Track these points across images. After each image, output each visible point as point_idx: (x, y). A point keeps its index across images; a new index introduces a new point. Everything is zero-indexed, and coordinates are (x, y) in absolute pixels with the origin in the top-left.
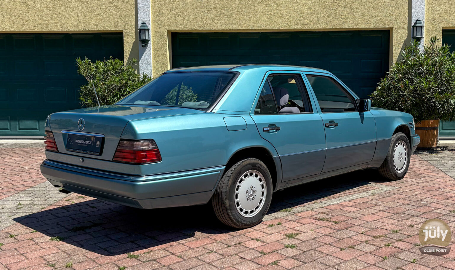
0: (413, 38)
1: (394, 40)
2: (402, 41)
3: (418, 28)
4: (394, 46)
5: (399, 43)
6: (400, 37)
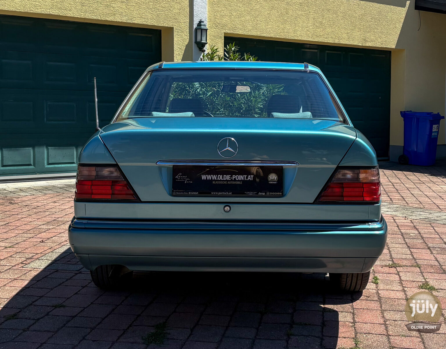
0: (196, 42)
1: (175, 44)
2: (184, 46)
3: (203, 31)
4: (175, 51)
5: (180, 48)
6: (181, 41)
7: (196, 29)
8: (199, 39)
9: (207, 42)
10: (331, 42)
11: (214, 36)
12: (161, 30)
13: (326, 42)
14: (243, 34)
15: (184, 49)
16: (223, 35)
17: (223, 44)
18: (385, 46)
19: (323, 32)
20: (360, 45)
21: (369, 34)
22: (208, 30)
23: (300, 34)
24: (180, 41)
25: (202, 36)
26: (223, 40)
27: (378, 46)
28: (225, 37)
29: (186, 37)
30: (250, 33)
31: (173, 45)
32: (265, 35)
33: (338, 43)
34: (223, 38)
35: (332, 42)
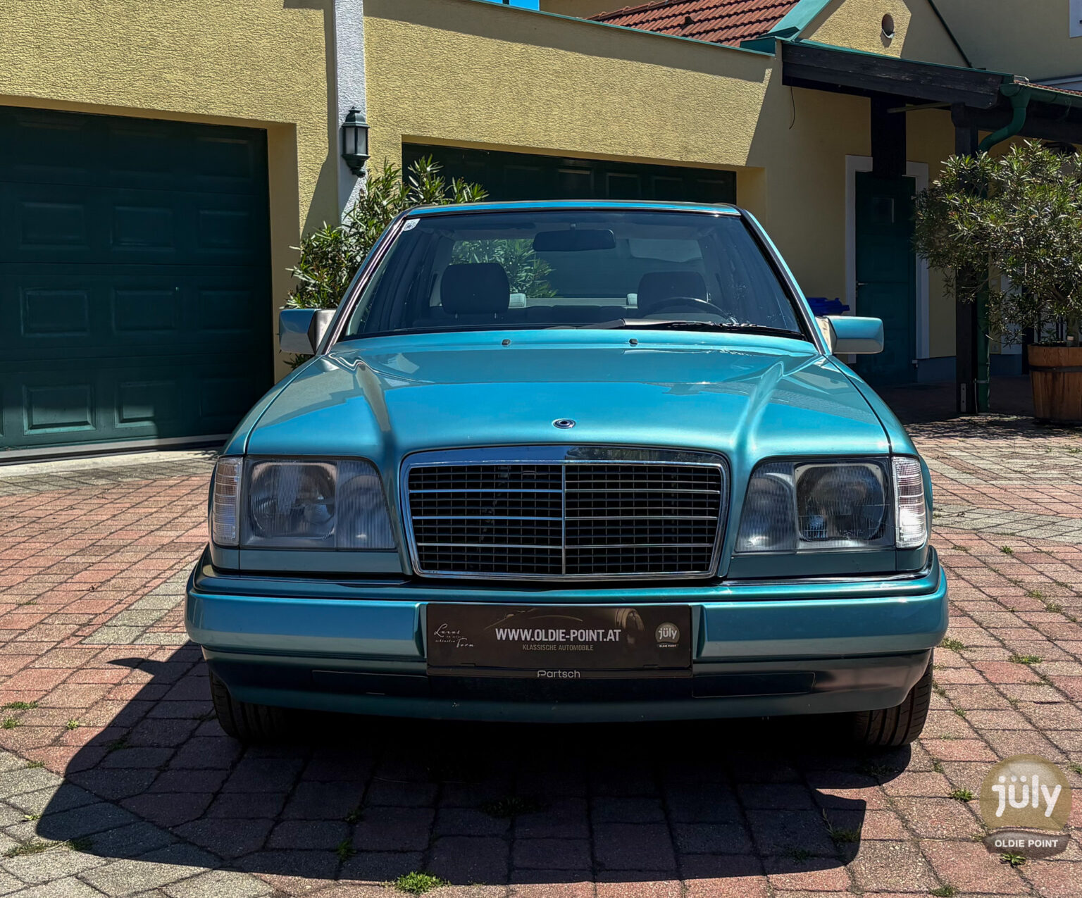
0: (346, 157)
1: (299, 160)
2: (318, 164)
3: (359, 131)
4: (300, 176)
5: (312, 168)
6: (313, 152)
7: (344, 128)
8: (350, 148)
9: (369, 155)
10: (619, 153)
11: (380, 142)
12: (266, 130)
13: (609, 153)
14: (440, 138)
15: (319, 171)
16: (401, 139)
17: (401, 159)
18: (725, 162)
19: (604, 132)
20: (678, 159)
21: (693, 137)
22: (369, 130)
23: (558, 136)
24: (311, 154)
25: (358, 144)
26: (401, 151)
27: (712, 162)
28: (403, 144)
29: (323, 144)
30: (454, 136)
31: (296, 162)
32: (485, 139)
33: (632, 155)
34: (400, 146)
35: (622, 154)
